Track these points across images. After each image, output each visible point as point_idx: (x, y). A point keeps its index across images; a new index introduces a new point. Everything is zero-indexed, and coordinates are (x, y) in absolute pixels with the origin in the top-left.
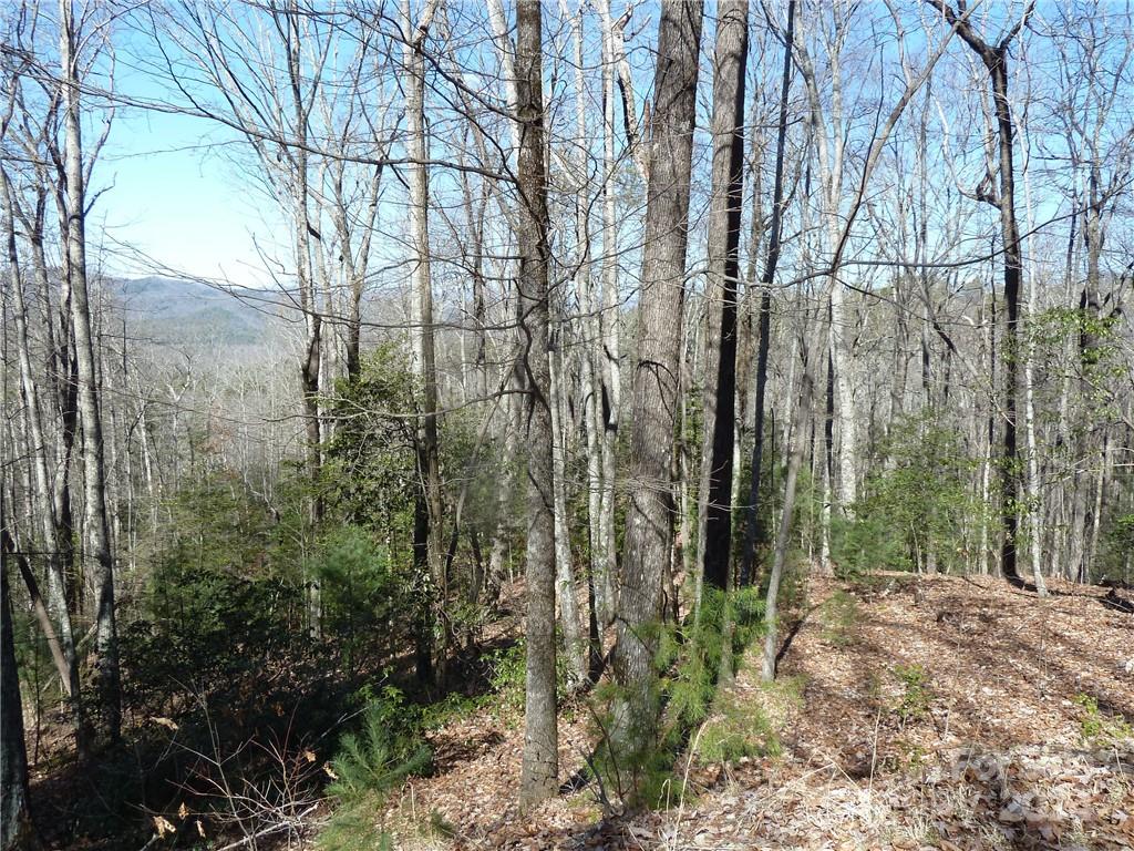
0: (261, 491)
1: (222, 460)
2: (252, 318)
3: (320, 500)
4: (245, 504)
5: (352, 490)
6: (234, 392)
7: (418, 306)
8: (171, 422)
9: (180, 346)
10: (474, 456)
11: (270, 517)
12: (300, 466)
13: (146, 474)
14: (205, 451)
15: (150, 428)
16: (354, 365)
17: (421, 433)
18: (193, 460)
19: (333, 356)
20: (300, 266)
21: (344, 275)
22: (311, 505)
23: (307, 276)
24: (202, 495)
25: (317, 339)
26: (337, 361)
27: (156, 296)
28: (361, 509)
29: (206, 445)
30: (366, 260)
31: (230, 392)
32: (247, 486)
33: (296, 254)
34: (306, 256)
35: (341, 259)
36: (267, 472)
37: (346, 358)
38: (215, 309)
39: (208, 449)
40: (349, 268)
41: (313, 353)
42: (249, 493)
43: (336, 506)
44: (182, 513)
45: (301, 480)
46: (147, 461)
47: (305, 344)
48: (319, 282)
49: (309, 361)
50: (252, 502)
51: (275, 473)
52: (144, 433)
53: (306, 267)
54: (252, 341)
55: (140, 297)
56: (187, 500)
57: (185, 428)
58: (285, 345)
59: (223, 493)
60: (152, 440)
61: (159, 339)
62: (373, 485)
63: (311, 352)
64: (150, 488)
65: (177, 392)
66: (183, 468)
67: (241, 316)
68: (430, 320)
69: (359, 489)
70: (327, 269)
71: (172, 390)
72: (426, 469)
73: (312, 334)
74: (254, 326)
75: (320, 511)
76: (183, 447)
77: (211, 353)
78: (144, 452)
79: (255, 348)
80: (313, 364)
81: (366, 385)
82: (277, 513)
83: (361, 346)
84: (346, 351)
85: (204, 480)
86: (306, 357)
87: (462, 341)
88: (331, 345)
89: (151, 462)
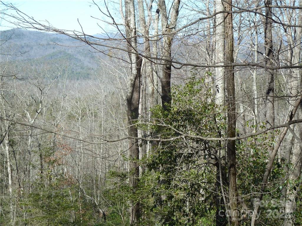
0: (92, 195)
1: (63, 170)
2: (87, 59)
3: (138, 204)
4: (80, 205)
5: (164, 198)
6: (74, 117)
7: (221, 49)
8: (27, 140)
9: (35, 82)
10: (266, 173)
11: (98, 216)
12: (123, 176)
13: (8, 180)
14: (51, 163)
15: (12, 144)
16: (166, 97)
17: (222, 153)
18: (42, 169)
19: (150, 89)
20: (126, 18)
21: (160, 24)
22: (131, 209)
23: (132, 26)
24: (49, 197)
25: (139, 75)
26: (153, 93)
27: (18, 43)
28: (171, 213)
29: (52, 158)
30: (177, 12)
31: (71, 117)
32: (82, 191)
33: (124, 9)
34: (132, 10)
35: (158, 12)
36: (97, 181)
37: (160, 90)
38: (60, 52)
39: (54, 161)
40: (164, 19)
41: (136, 86)
42: (83, 197)
43: (152, 210)
44: (34, 211)
45: (124, 188)
46: (9, 169)
47: (129, 80)
48: (141, 31)
49: (132, 93)
50: (85, 204)
51: (103, 181)
52: (7, 148)
53: (131, 18)
54: (87, 76)
55: (7, 44)
56: (36, 201)
57: (36, 144)
58: (112, 80)
59: (63, 197)
60: (13, 153)
61: (20, 76)
62: (182, 195)
63: (133, 86)
64: (10, 190)
65: (32, 117)
66: (35, 175)
67: (80, 58)
68: (232, 60)
69: (170, 197)
70: (147, 19)
71: (28, 115)
72: (226, 182)
73: (135, 72)
74: (90, 66)
75: (138, 214)
76: (35, 159)
77: (57, 86)
78: (7, 162)
79: (90, 82)
80: (135, 95)
81: (178, 113)
82: (104, 214)
83: (172, 81)
84: (160, 84)
85: (51, 185)
86: (130, 90)
87: (254, 77)
88: (148, 80)
89: (12, 170)
